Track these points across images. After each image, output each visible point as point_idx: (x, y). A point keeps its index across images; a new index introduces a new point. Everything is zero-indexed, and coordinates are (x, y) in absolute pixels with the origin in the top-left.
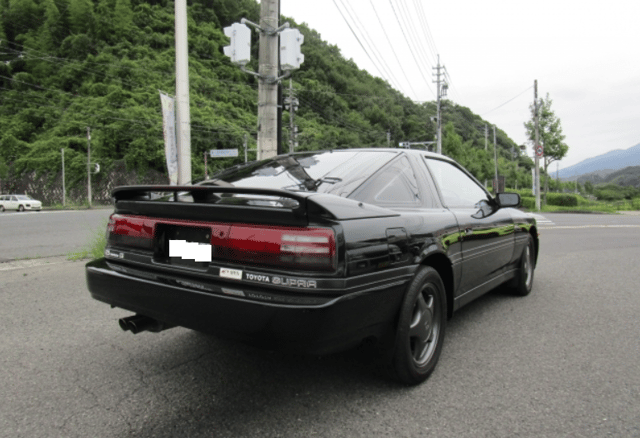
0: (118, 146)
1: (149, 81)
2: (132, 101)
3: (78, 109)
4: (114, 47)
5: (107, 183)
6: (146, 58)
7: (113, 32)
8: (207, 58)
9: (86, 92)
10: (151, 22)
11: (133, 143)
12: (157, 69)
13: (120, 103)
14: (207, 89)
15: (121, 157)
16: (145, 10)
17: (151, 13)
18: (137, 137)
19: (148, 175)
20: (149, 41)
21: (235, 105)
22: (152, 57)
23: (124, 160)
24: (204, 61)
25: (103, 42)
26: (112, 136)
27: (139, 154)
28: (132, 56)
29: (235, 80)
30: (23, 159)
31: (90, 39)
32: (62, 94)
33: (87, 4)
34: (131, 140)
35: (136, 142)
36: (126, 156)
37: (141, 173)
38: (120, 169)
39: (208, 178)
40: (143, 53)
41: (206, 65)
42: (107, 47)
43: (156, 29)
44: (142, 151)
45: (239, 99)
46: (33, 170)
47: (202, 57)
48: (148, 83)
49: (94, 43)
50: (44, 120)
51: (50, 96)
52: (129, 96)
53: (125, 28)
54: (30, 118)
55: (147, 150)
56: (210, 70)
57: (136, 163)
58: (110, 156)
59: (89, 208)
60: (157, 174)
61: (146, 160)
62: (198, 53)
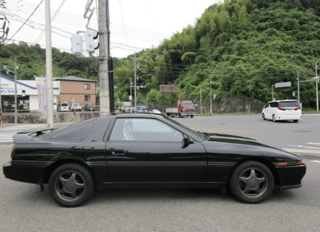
0: (229, 85)
1: (252, 49)
2: (241, 61)
3: (218, 68)
4: (238, 36)
5: (223, 103)
6: (254, 37)
7: (238, 28)
8: (290, 29)
9: (223, 60)
10: (259, 18)
11: (235, 83)
12: (258, 42)
13: (235, 63)
14: (287, 48)
15: (229, 90)
16: (256, 12)
17: (259, 13)
18: (237, 80)
19: (242, 99)
20: (256, 28)
21: (305, 54)
22: (256, 36)
23: (230, 92)
24: (288, 32)
25: (233, 34)
26: (226, 80)
27: (237, 88)
28: (246, 39)
29: (308, 39)
30: (193, 93)
31: (228, 34)
32: (213, 63)
33: (227, 18)
34: (234, 82)
35: (237, 82)
36: (231, 90)
37: (238, 98)
38: (229, 96)
39: (274, 99)
40: (252, 35)
41: (289, 34)
42: (235, 36)
43: (260, 21)
44: (239, 86)
45: (309, 50)
46: (195, 98)
47: (287, 30)
48: (251, 51)
49: (229, 36)
50: (204, 76)
51: (209, 65)
52: (239, 59)
53: (244, 25)
54: (199, 75)
55: (242, 86)
56: (290, 37)
57: (236, 93)
58: (225, 90)
59: (211, 115)
60: (246, 98)
61: (241, 91)
62: (284, 28)
